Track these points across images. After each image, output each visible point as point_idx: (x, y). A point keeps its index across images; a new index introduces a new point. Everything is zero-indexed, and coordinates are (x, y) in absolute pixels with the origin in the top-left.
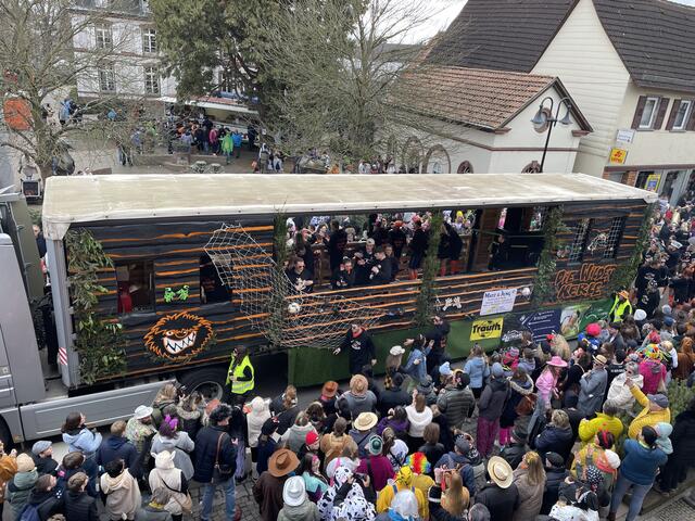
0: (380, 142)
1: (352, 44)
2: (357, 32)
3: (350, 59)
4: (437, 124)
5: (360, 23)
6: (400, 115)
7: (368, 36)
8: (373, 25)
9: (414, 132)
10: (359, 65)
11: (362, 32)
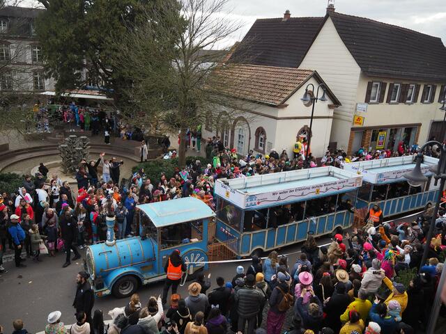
0: (199, 116)
1: (177, 51)
2: (180, 45)
3: (176, 61)
4: (239, 103)
5: (182, 38)
6: (212, 97)
7: (187, 47)
8: (191, 39)
9: (223, 109)
10: (182, 65)
11: (183, 44)
